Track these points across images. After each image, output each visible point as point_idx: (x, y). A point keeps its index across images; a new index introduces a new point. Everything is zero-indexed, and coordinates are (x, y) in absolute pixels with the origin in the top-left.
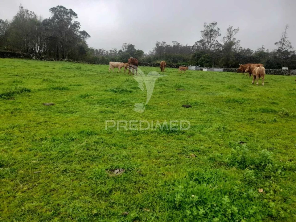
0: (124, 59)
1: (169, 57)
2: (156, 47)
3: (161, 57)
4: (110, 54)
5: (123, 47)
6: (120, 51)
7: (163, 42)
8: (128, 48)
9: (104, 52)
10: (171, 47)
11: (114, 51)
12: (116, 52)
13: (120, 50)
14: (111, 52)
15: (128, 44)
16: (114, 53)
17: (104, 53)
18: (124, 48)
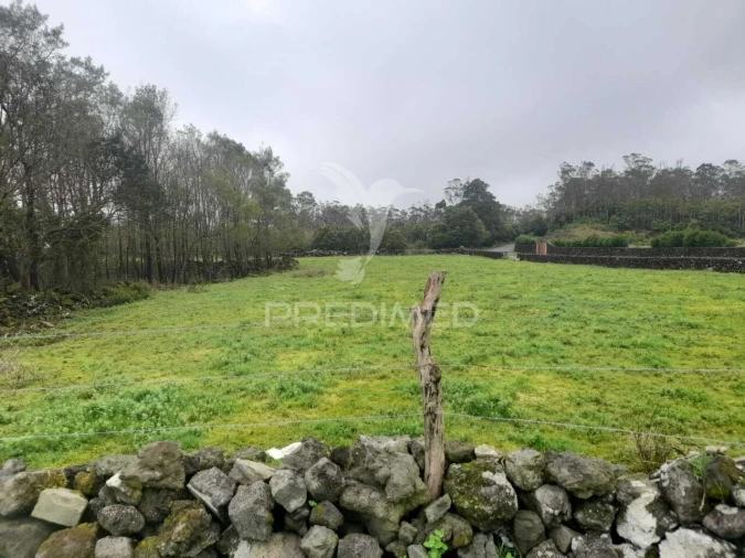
0: (453, 228)
1: (612, 212)
2: (561, 183)
3: (580, 213)
4: (410, 218)
5: (450, 191)
6: (441, 205)
7: (585, 164)
8: (466, 194)
9: (395, 213)
10: (617, 177)
11: (423, 208)
12: (427, 210)
13: (439, 201)
14: (415, 213)
15: (464, 182)
16: (423, 214)
17: (394, 218)
18: (453, 194)
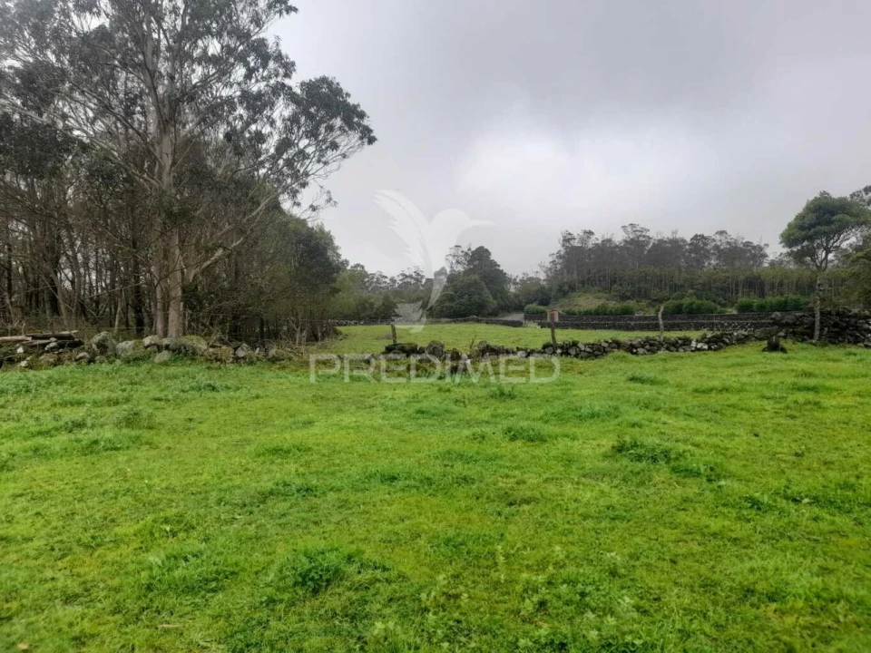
0: (461, 297)
1: (614, 282)
2: (563, 251)
3: (583, 283)
4: (400, 286)
5: (450, 258)
7: (585, 232)
8: (470, 262)
9: (384, 280)
10: (616, 246)
11: (414, 275)
12: (419, 277)
14: (406, 280)
15: (465, 249)
16: (413, 281)
17: (383, 285)
18: (454, 262)
